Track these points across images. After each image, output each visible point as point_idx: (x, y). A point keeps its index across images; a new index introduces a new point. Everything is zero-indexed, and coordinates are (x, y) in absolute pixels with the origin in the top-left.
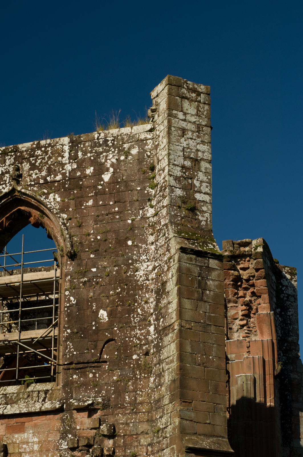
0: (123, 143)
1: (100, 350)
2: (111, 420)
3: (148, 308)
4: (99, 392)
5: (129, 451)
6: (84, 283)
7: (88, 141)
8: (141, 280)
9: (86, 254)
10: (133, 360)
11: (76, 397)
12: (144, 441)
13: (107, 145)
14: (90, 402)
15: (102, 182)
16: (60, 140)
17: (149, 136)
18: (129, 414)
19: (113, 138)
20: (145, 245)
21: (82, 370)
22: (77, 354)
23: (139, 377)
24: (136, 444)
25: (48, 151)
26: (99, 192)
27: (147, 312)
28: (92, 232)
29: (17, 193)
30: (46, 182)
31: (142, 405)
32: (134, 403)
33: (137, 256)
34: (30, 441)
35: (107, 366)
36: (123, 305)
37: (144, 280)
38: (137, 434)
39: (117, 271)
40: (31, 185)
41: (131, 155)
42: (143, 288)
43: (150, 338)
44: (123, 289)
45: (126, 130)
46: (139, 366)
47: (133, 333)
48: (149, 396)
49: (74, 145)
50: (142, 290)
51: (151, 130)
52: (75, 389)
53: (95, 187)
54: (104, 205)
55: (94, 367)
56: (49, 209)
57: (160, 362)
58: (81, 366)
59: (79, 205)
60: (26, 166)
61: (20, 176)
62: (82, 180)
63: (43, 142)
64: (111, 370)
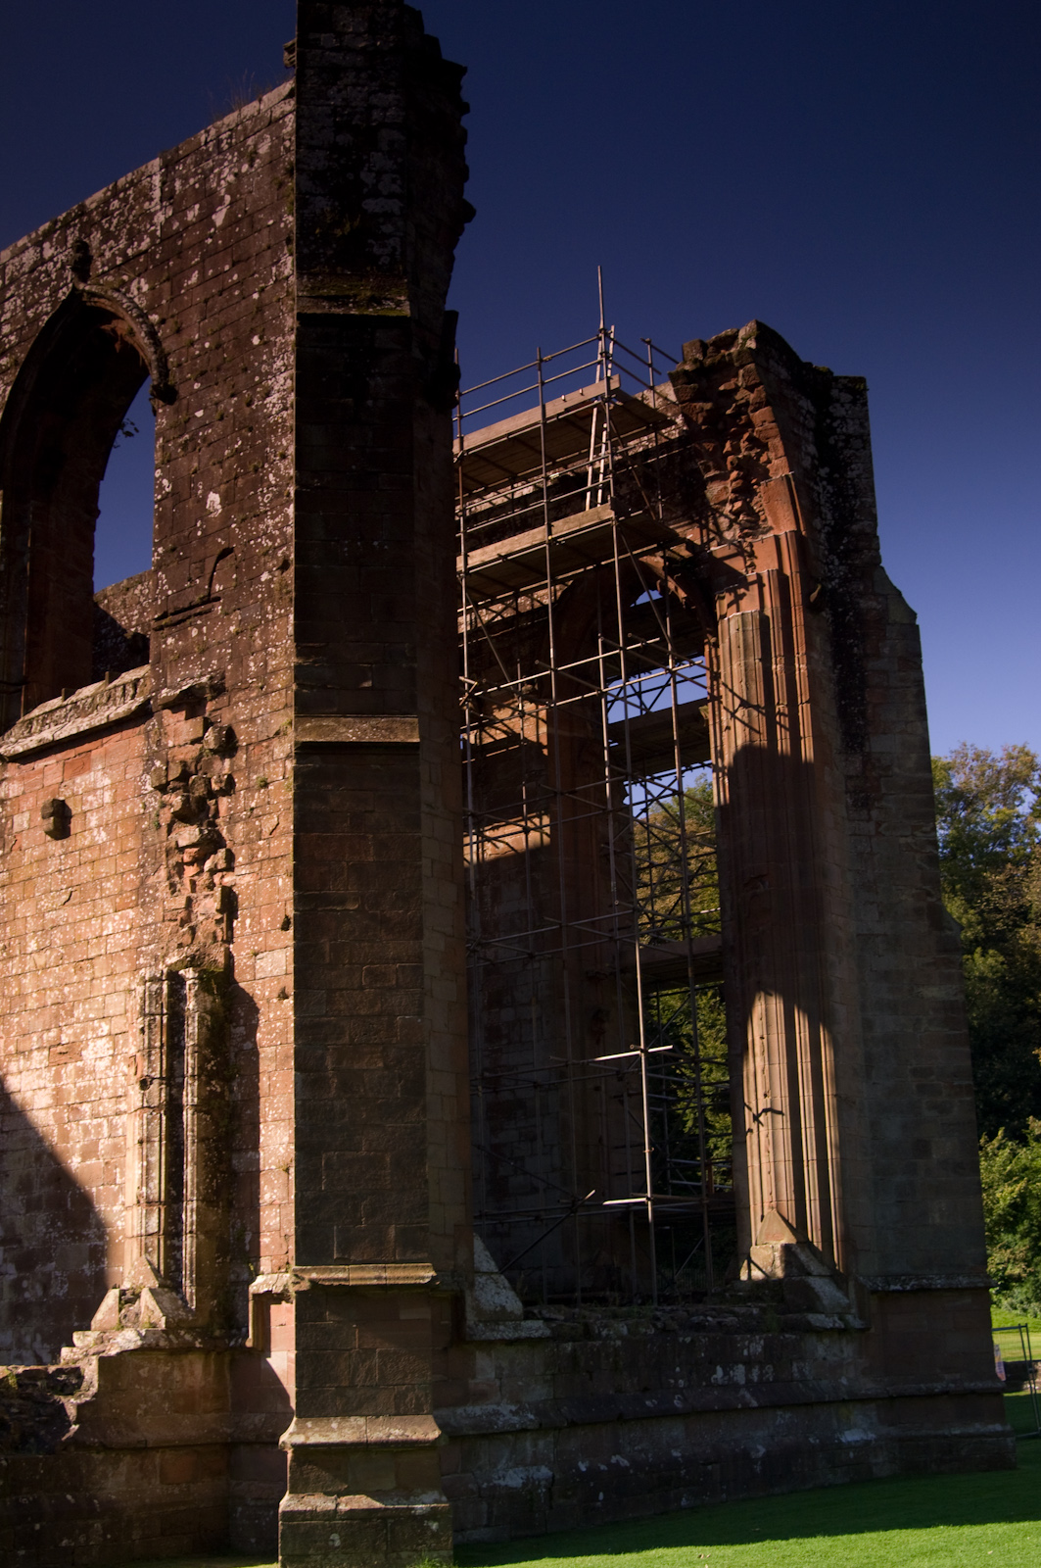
0: (247, 137)
1: (208, 576)
2: (224, 717)
3: (286, 469)
4: (207, 664)
5: (255, 777)
6: (185, 446)
7: (190, 153)
8: (274, 413)
9: (188, 384)
10: (261, 583)
11: (172, 683)
12: (279, 749)
13: (221, 151)
15: (212, 230)
16: (147, 167)
17: (288, 108)
18: (254, 698)
19: (229, 133)
20: (281, 338)
21: (182, 624)
22: (173, 593)
23: (270, 617)
25: (129, 196)
26: (207, 251)
27: (284, 478)
28: (197, 337)
29: (82, 299)
30: (127, 260)
31: (277, 675)
32: (263, 675)
33: (268, 365)
34: (98, 786)
35: (220, 608)
36: (245, 473)
37: (280, 411)
38: (267, 739)
39: (234, 406)
40: (103, 274)
41: (259, 156)
42: (278, 428)
43: (289, 531)
44: (245, 441)
45: (250, 109)
46: (271, 595)
47: (261, 526)
49: (168, 166)
50: (274, 432)
51: (290, 94)
52: (171, 667)
54: (215, 276)
55: (200, 614)
58: (179, 617)
59: (176, 289)
60: (96, 238)
61: (87, 261)
62: (181, 237)
63: (122, 182)
64: (227, 614)
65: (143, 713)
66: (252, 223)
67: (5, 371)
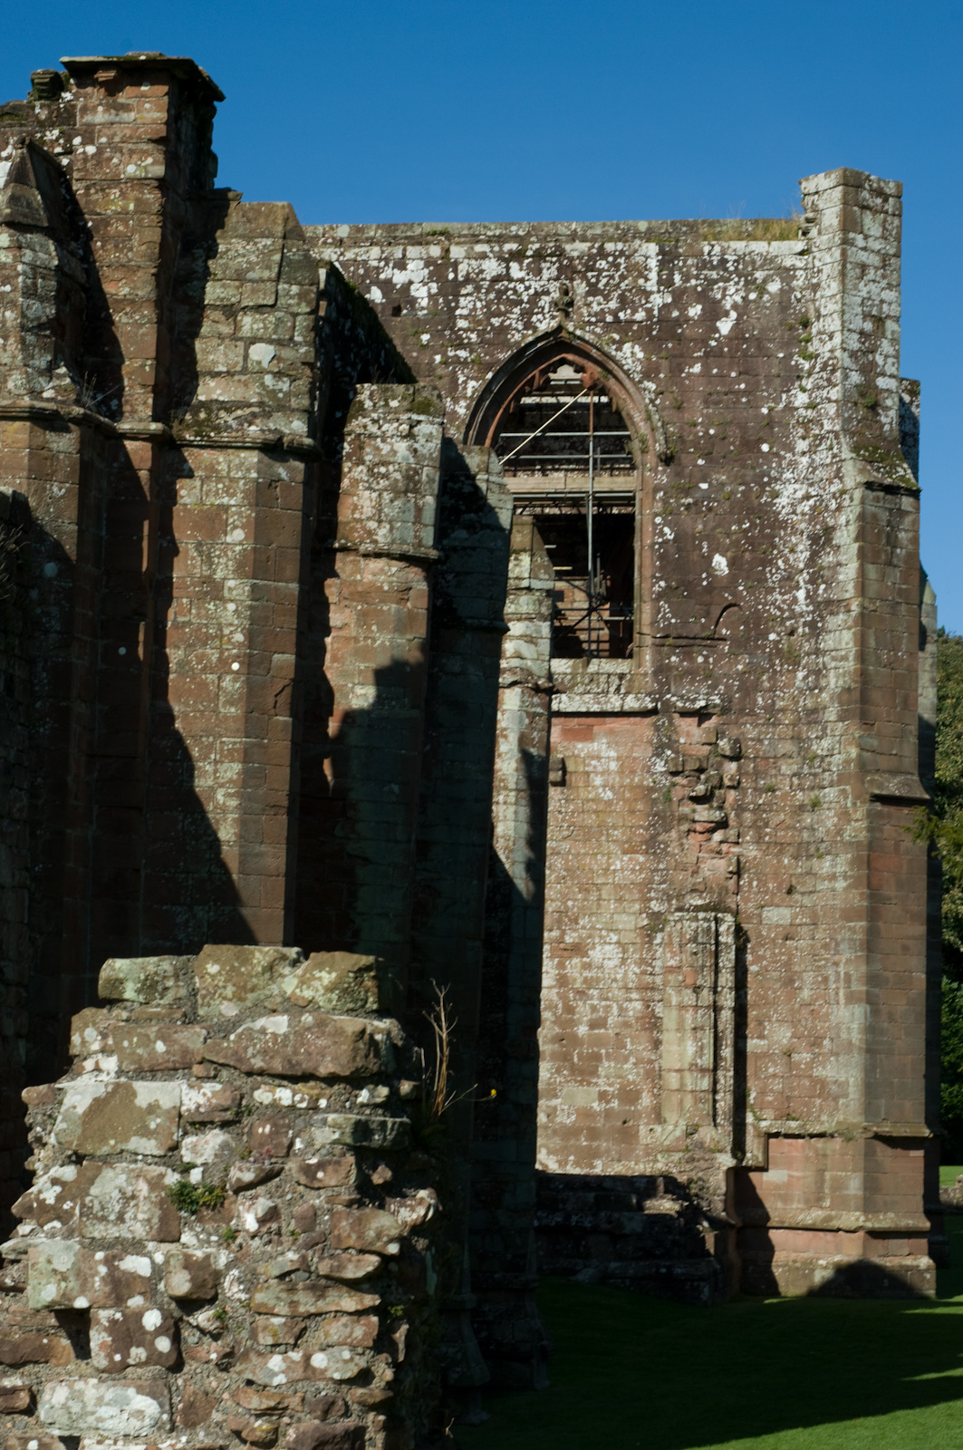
0: (754, 269)
1: (714, 619)
3: (795, 561)
4: (714, 687)
5: (762, 782)
6: (688, 507)
7: (692, 256)
8: (783, 512)
9: (691, 457)
10: (770, 641)
11: (676, 692)
12: (787, 768)
13: (726, 270)
14: (702, 703)
15: (717, 335)
16: (640, 246)
17: (799, 264)
18: (762, 725)
20: (791, 455)
21: (686, 649)
22: (676, 622)
23: (778, 669)
24: (774, 772)
25: (620, 264)
26: (711, 351)
27: (792, 567)
28: (700, 420)
29: (563, 334)
30: (617, 320)
31: (784, 714)
32: (771, 709)
33: (777, 472)
34: (602, 755)
35: (727, 647)
36: (753, 551)
37: (789, 514)
38: (775, 757)
39: (743, 492)
40: (590, 323)
41: (768, 293)
42: (787, 527)
43: (797, 609)
44: (753, 525)
45: (759, 247)
46: (779, 652)
47: (769, 597)
48: (795, 700)
50: (785, 529)
51: (802, 253)
52: (674, 679)
53: (704, 342)
54: (719, 375)
55: (704, 646)
56: (627, 373)
57: (818, 652)
59: (676, 370)
60: (580, 288)
61: (571, 304)
62: (681, 326)
63: (610, 247)
64: (734, 654)
65: (654, 712)
66: (760, 347)
67: (465, 363)
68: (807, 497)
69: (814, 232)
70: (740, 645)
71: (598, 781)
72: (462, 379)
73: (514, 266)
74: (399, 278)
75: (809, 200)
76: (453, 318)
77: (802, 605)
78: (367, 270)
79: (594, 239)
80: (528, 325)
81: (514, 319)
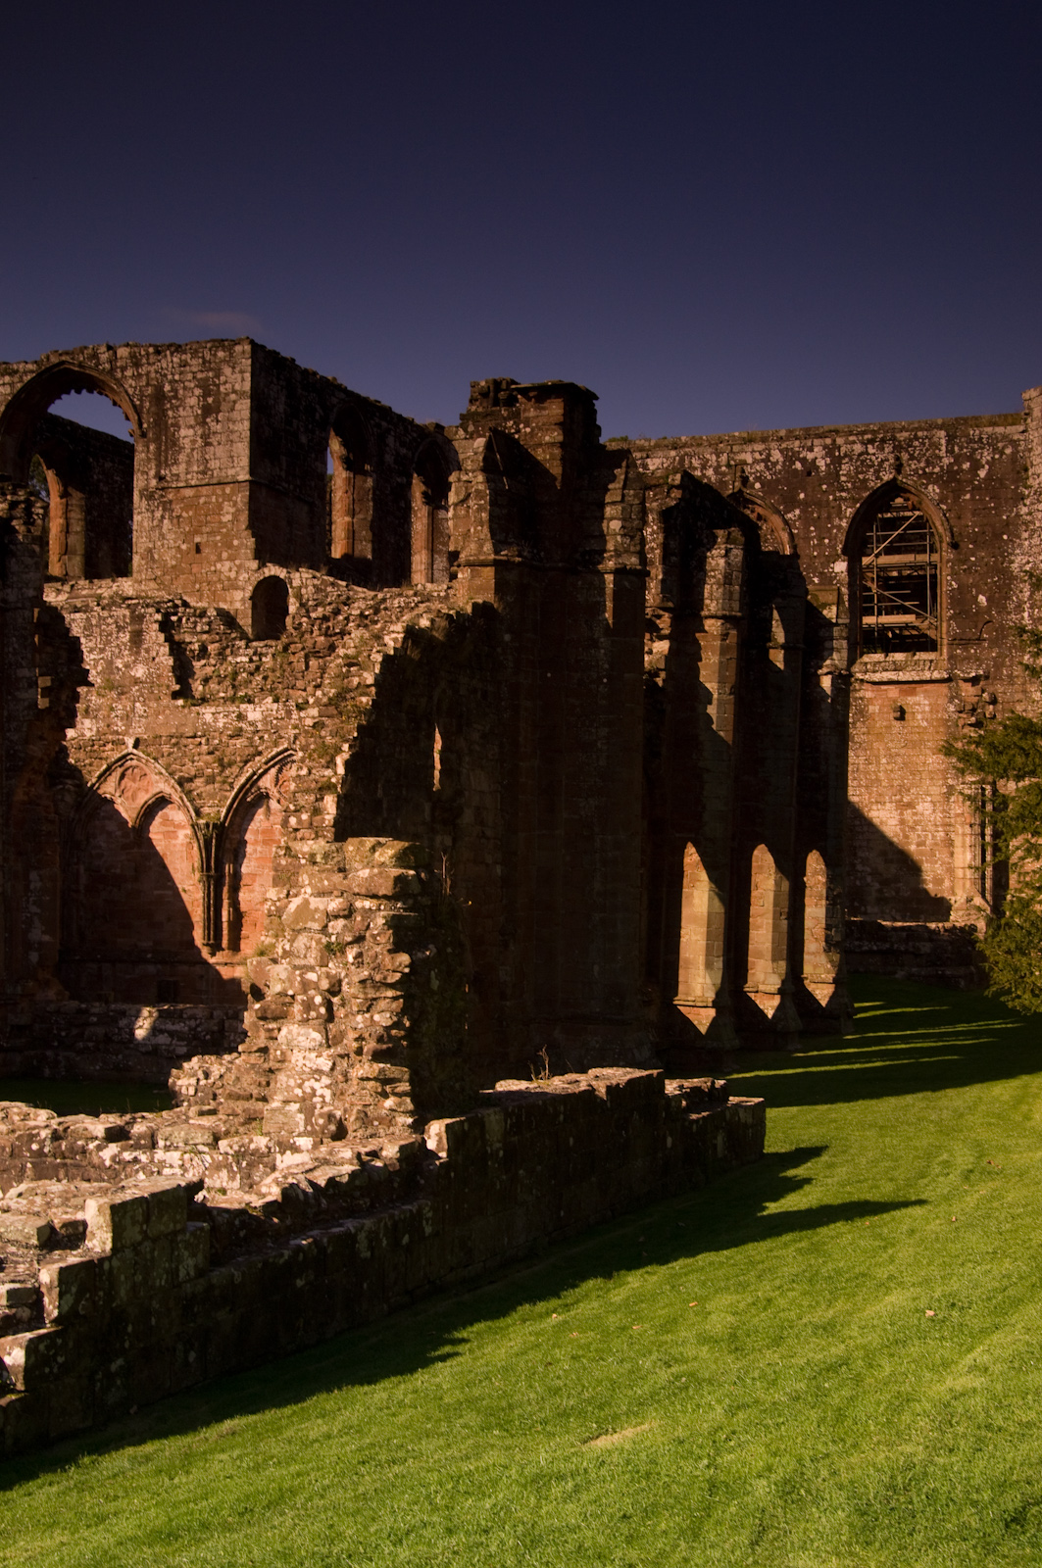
0: (997, 442)
1: (979, 630)
2: (991, 689)
4: (980, 665)
6: (965, 570)
8: (1015, 571)
11: (960, 669)
14: (974, 674)
15: (978, 478)
16: (936, 433)
17: (1021, 438)
18: (1006, 685)
19: (987, 436)
20: (1019, 541)
21: (964, 646)
22: (959, 632)
26: (975, 487)
27: (1021, 600)
28: (970, 524)
30: (924, 473)
33: (1012, 550)
34: (921, 703)
35: (986, 644)
37: (1019, 572)
38: (1013, 702)
42: (1018, 579)
43: (1024, 623)
44: (999, 579)
45: (1000, 430)
46: (1015, 646)
47: (1008, 617)
49: (951, 439)
50: (1016, 580)
51: (1023, 432)
52: (959, 663)
53: (972, 482)
54: (980, 500)
55: (974, 644)
56: (930, 500)
58: (963, 642)
63: (920, 434)
64: (990, 648)
65: (949, 680)
66: (1002, 484)
67: (845, 499)
68: (1028, 562)
69: (1029, 420)
70: (995, 642)
71: (919, 717)
72: (844, 508)
73: (870, 447)
74: (810, 456)
75: (1026, 403)
76: (838, 476)
77: (1027, 621)
78: (793, 453)
79: (912, 430)
80: (878, 478)
81: (870, 475)
